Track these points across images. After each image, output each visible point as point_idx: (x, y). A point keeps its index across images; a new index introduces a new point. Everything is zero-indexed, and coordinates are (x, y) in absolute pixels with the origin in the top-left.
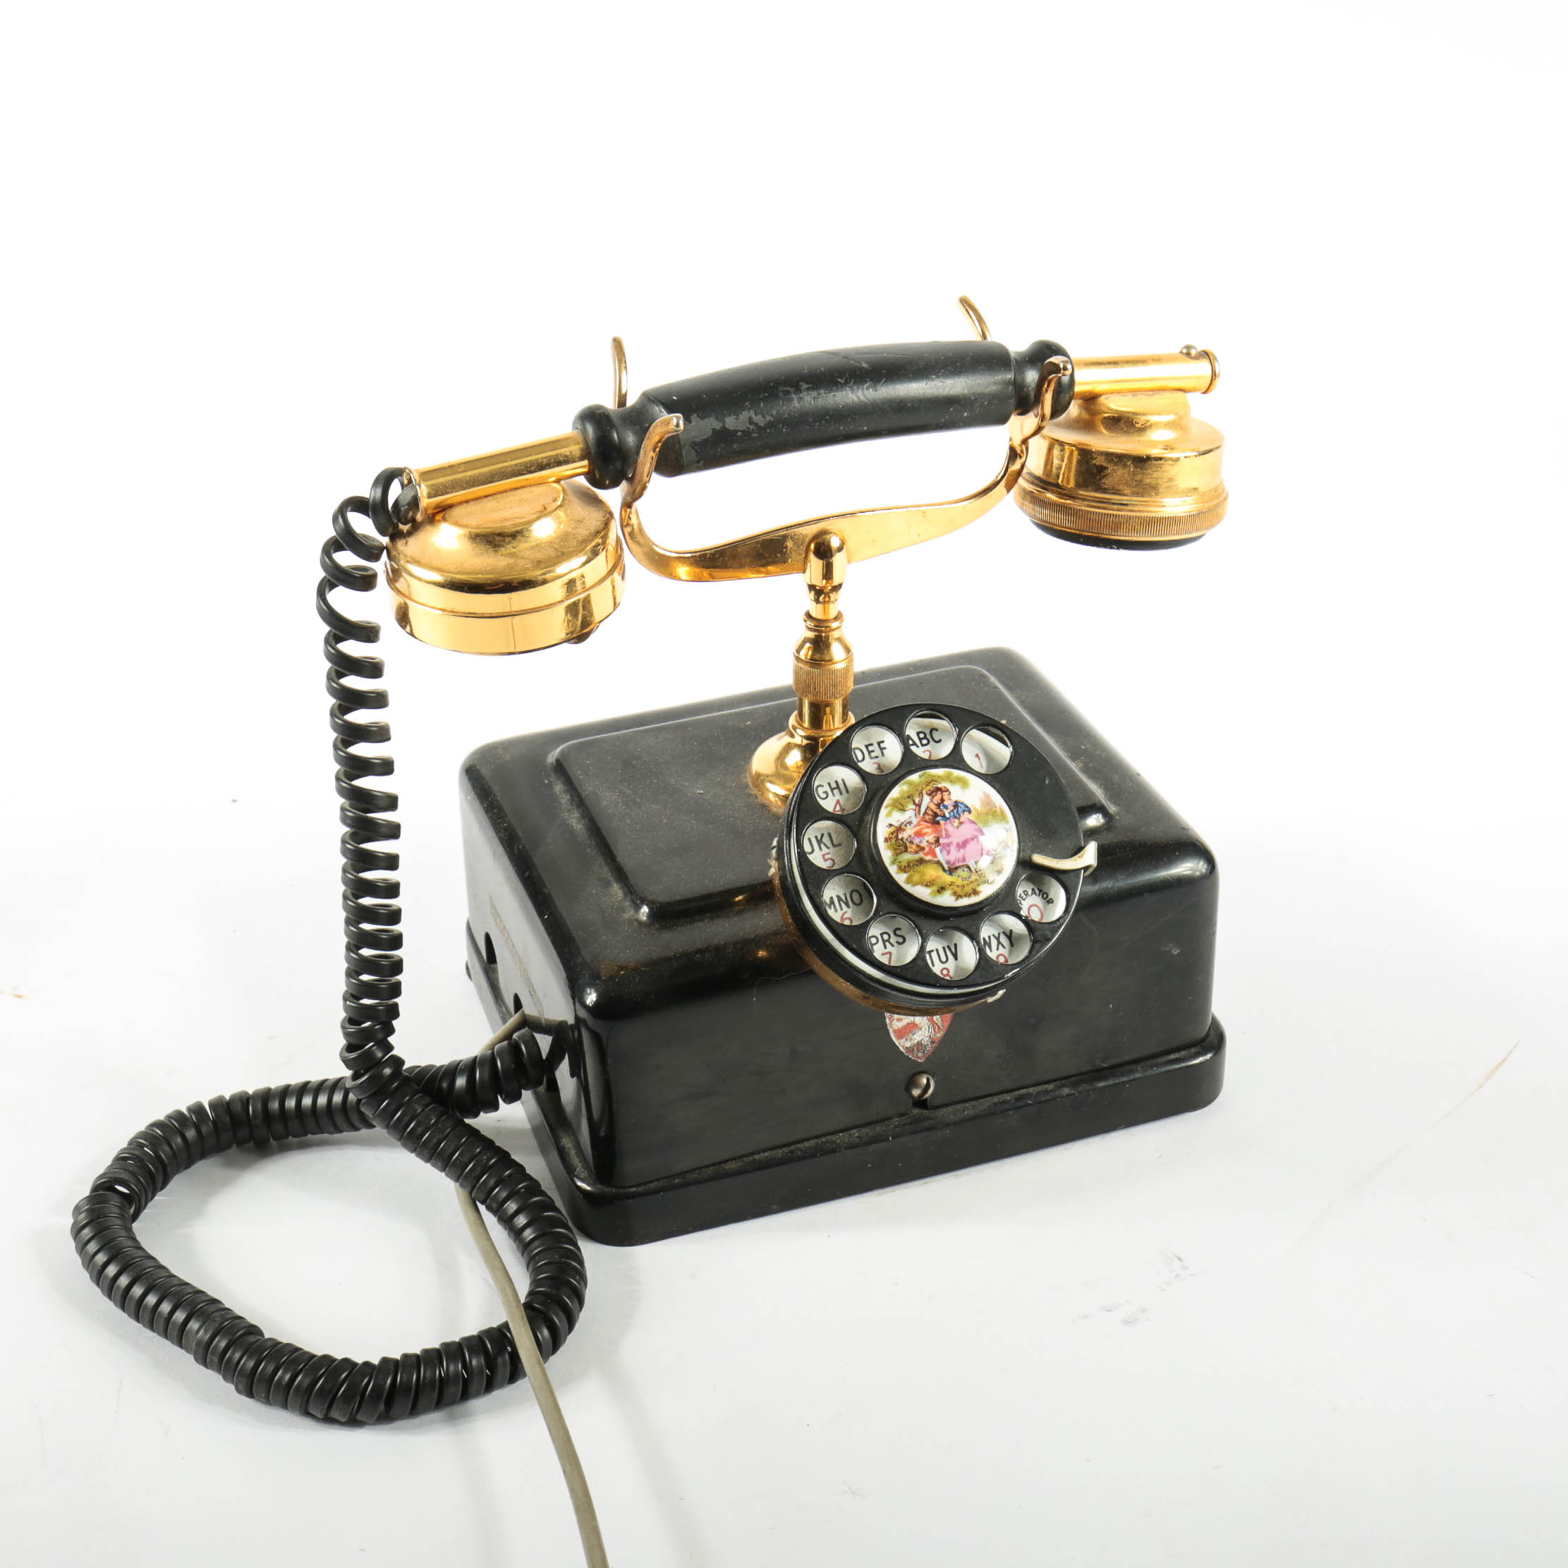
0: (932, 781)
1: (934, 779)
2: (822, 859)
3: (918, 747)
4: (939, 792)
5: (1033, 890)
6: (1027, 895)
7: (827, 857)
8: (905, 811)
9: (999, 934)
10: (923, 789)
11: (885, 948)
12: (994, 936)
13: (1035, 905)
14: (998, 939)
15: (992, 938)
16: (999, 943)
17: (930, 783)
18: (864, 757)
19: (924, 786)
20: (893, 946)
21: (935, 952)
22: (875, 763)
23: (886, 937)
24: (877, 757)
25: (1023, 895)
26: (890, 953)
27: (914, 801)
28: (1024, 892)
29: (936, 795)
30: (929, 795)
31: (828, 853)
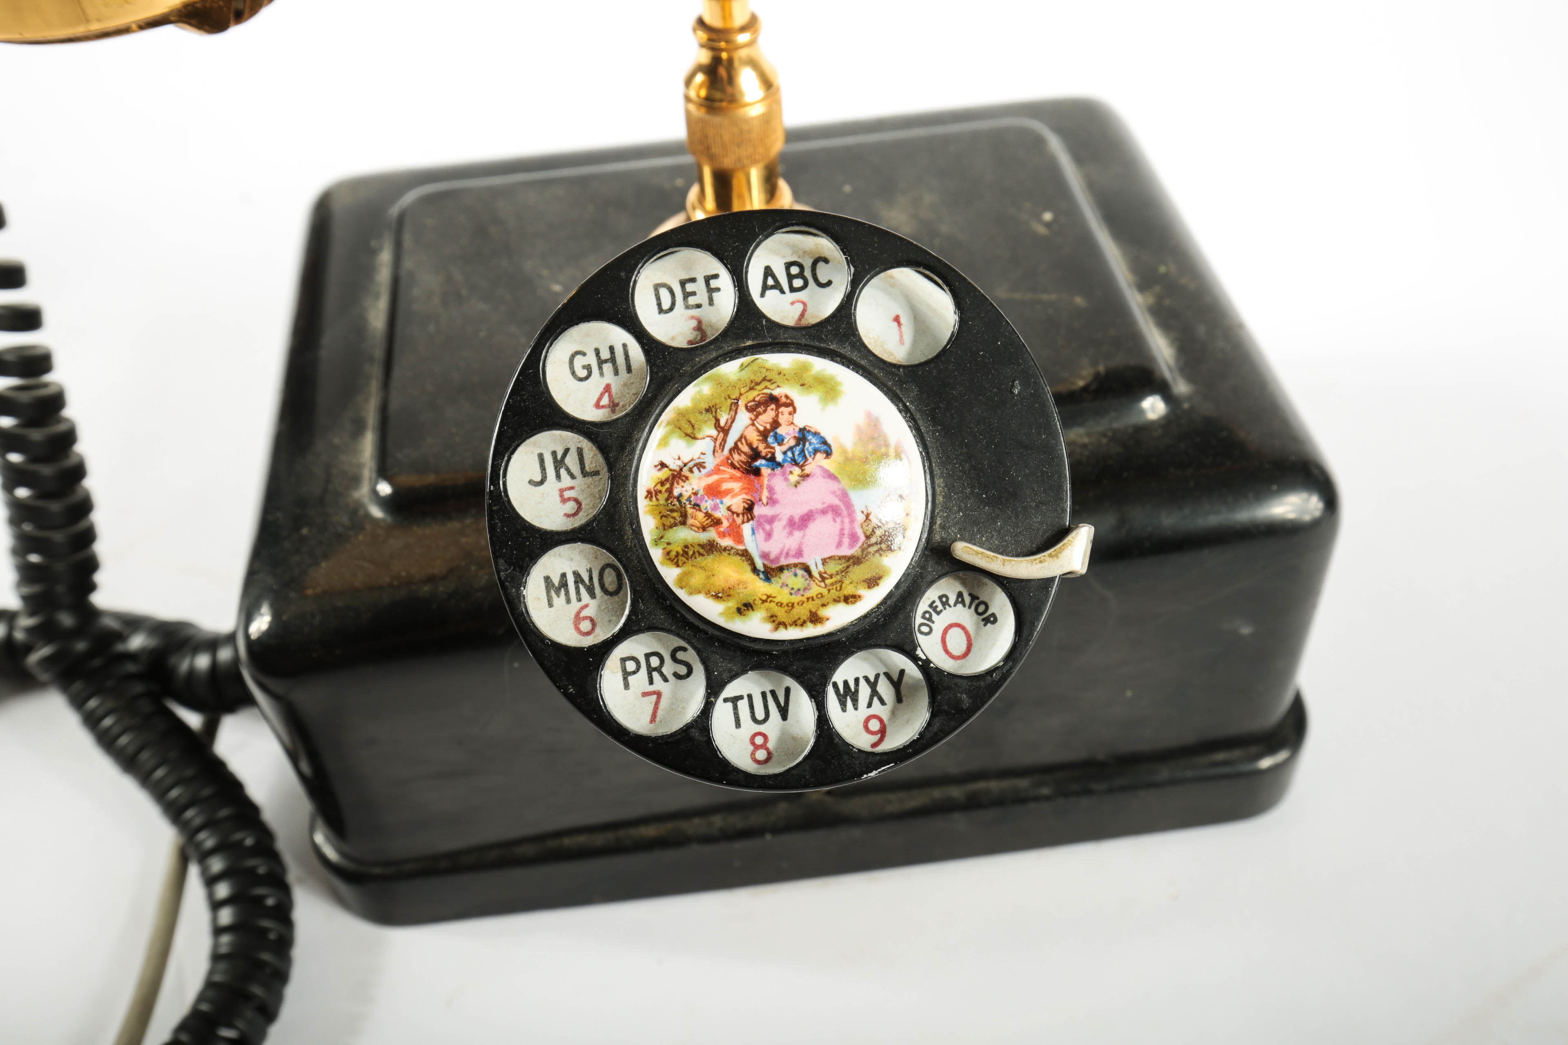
0: (764, 379)
1: (770, 376)
2: (558, 499)
3: (783, 292)
4: (773, 406)
5: (960, 595)
6: (945, 604)
7: (567, 494)
8: (695, 438)
9: (877, 676)
10: (741, 394)
11: (651, 682)
12: (867, 679)
13: (963, 628)
14: (873, 685)
15: (863, 683)
16: (874, 693)
17: (758, 384)
18: (673, 304)
19: (743, 391)
20: (666, 680)
21: (746, 698)
22: (692, 317)
23: (655, 662)
24: (699, 306)
25: (938, 603)
26: (659, 694)
27: (717, 421)
28: (940, 598)
29: (765, 411)
30: (749, 409)
31: (572, 488)
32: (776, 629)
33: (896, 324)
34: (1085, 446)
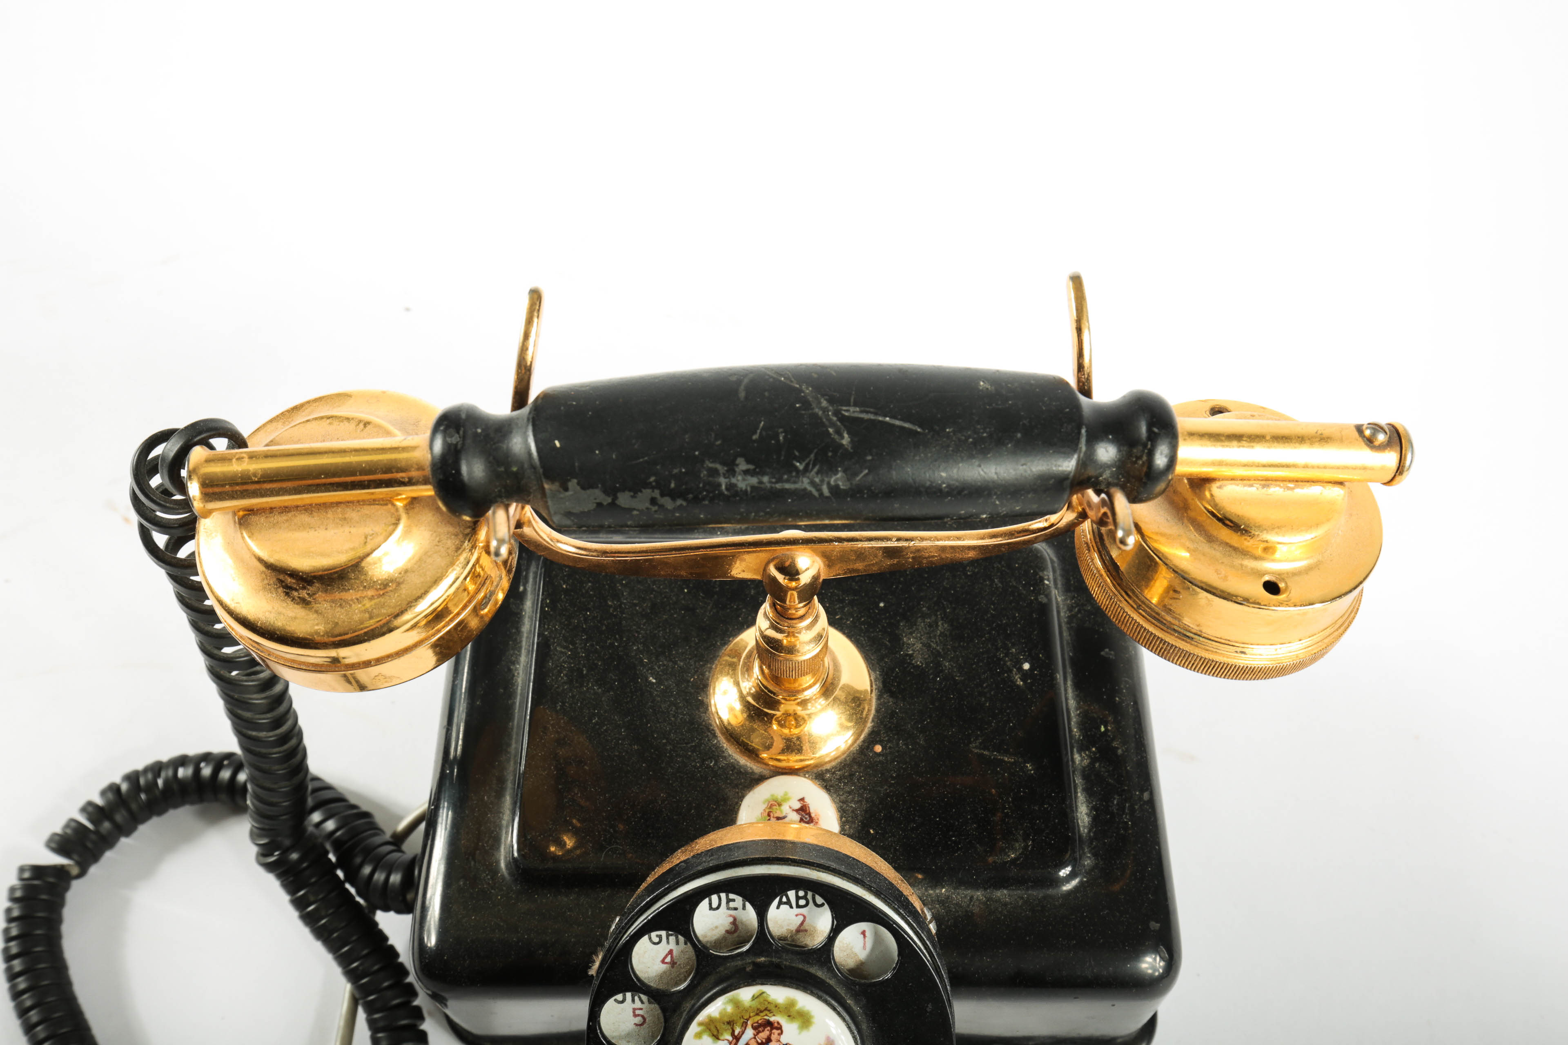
0: (766, 1009)
1: (770, 1007)
2: (632, 1014)
3: (791, 907)
4: (769, 1028)
7: (638, 1012)
8: (718, 1039)
10: (750, 1017)
17: (762, 1012)
18: (719, 905)
19: (752, 1014)
22: (731, 916)
24: (736, 909)
27: (733, 1031)
29: (763, 1031)
30: (754, 1028)
31: (641, 1009)
33: (862, 936)
34: (1006, 904)
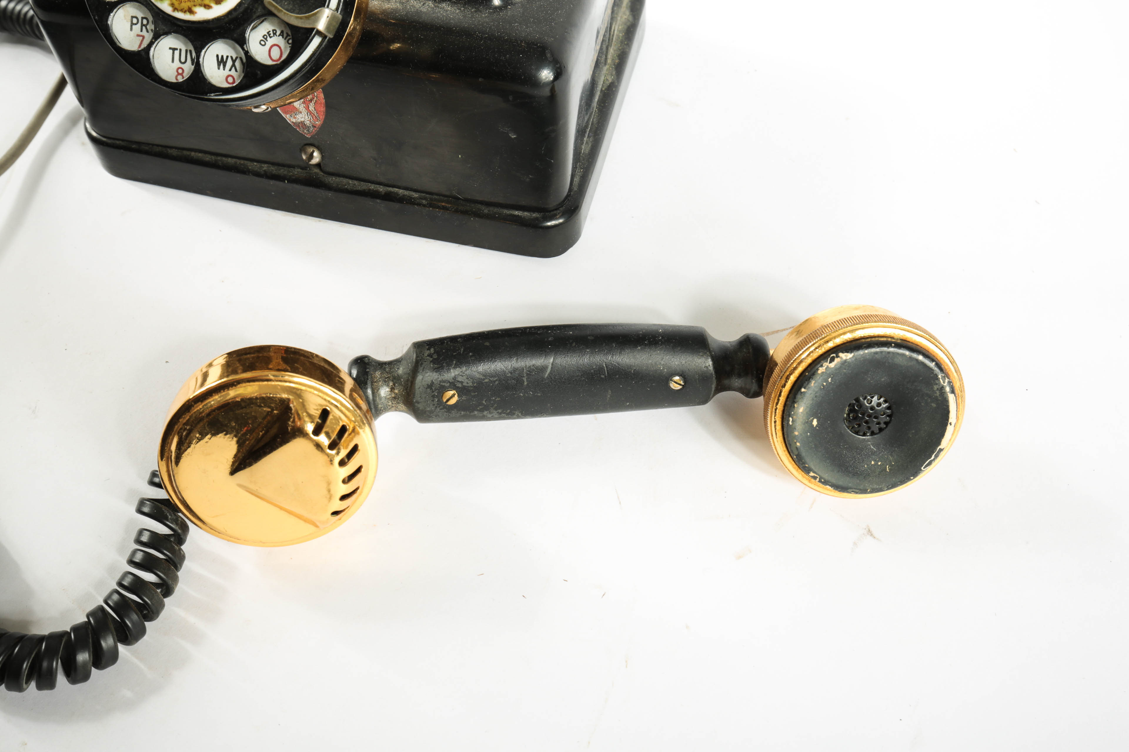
5: (282, 32)
6: (275, 34)
9: (236, 58)
11: (141, 31)
12: (232, 57)
13: (280, 48)
14: (234, 61)
15: (229, 59)
16: (234, 65)
20: (148, 31)
21: (179, 50)
23: (145, 22)
25: (271, 33)
26: (143, 37)
28: (273, 30)
32: (174, 11)
